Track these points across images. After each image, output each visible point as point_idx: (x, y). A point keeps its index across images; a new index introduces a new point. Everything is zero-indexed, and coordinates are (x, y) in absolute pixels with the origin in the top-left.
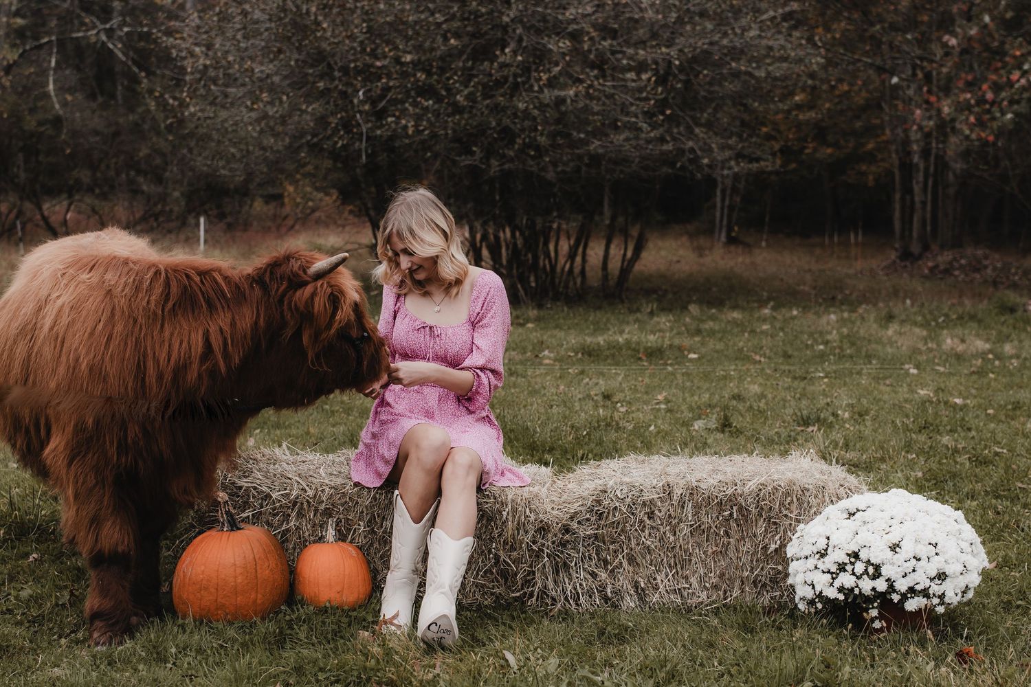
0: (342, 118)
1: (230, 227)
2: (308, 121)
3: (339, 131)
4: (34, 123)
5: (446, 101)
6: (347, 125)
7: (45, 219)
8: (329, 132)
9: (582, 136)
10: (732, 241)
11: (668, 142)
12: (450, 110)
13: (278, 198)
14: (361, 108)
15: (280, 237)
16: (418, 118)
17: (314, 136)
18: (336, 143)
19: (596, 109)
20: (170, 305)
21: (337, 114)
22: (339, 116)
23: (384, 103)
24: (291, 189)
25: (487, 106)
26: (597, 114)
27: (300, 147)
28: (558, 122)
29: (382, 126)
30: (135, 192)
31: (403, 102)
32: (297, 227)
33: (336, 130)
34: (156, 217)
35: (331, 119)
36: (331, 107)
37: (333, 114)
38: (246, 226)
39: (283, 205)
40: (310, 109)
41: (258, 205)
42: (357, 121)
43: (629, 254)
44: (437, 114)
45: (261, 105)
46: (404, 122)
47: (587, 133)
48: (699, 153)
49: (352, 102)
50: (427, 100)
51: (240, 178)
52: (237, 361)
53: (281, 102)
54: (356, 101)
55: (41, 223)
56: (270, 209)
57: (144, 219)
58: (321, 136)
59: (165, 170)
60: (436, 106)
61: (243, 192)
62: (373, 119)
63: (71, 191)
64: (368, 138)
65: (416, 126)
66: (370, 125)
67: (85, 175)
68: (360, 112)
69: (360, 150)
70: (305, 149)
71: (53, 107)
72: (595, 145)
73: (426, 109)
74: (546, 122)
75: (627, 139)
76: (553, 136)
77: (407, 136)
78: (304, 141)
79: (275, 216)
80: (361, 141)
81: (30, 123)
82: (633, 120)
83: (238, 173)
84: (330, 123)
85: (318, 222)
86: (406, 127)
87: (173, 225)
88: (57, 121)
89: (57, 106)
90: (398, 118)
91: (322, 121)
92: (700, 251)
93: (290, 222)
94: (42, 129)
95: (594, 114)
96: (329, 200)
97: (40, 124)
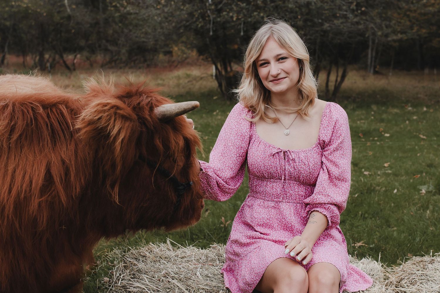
0: (201, 13)
1: (148, 66)
2: (184, 15)
3: (199, 19)
4: (58, 18)
5: (252, 4)
6: (203, 16)
7: (64, 62)
8: (194, 20)
9: (320, 21)
10: (376, 73)
11: (361, 24)
12: (254, 8)
13: (169, 53)
14: (210, 8)
15: (171, 71)
16: (238, 13)
17: (187, 21)
18: (198, 25)
19: (326, 8)
20: (15, 137)
21: (198, 10)
22: (199, 11)
23: (221, 5)
24: (176, 49)
25: (272, 7)
26: (327, 10)
27: (180, 27)
28: (307, 14)
29: (220, 17)
30: (106, 50)
31: (231, 5)
32: (179, 66)
33: (198, 19)
34: (115, 61)
35: (195, 13)
36: (196, 7)
37: (196, 11)
38: (156, 66)
39: (172, 56)
40: (185, 8)
41: (161, 56)
42: (208, 14)
43: (339, 79)
44: (248, 10)
45: (161, 6)
46: (231, 14)
47: (322, 19)
48: (376, 29)
49: (205, 5)
50: (243, 3)
51: (152, 42)
52: (78, 190)
53: (171, 5)
54: (207, 4)
55: (63, 64)
56: (166, 58)
57: (110, 62)
58: (190, 22)
59: (119, 40)
60: (247, 7)
61: (155, 51)
62: (216, 13)
63: (75, 49)
64: (213, 23)
65: (237, 16)
66: (214, 16)
67: (82, 43)
68: (210, 10)
69: (210, 28)
70: (183, 28)
71: (67, 11)
72: (326, 26)
73: (242, 8)
74: (302, 14)
75: (342, 23)
76: (305, 21)
77: (233, 21)
78: (182, 24)
79: (169, 61)
80: (210, 24)
81: (57, 18)
82: (345, 13)
83: (151, 40)
84: (195, 15)
85: (188, 64)
86: (232, 17)
87: (122, 65)
88: (69, 18)
89: (69, 10)
90: (229, 12)
91: (191, 14)
92: (364, 78)
93: (175, 64)
94: (62, 21)
95: (325, 10)
96: (194, 54)
97: (62, 18)
